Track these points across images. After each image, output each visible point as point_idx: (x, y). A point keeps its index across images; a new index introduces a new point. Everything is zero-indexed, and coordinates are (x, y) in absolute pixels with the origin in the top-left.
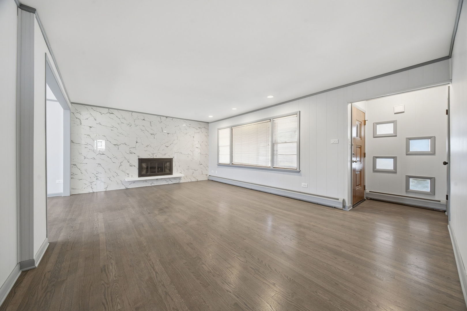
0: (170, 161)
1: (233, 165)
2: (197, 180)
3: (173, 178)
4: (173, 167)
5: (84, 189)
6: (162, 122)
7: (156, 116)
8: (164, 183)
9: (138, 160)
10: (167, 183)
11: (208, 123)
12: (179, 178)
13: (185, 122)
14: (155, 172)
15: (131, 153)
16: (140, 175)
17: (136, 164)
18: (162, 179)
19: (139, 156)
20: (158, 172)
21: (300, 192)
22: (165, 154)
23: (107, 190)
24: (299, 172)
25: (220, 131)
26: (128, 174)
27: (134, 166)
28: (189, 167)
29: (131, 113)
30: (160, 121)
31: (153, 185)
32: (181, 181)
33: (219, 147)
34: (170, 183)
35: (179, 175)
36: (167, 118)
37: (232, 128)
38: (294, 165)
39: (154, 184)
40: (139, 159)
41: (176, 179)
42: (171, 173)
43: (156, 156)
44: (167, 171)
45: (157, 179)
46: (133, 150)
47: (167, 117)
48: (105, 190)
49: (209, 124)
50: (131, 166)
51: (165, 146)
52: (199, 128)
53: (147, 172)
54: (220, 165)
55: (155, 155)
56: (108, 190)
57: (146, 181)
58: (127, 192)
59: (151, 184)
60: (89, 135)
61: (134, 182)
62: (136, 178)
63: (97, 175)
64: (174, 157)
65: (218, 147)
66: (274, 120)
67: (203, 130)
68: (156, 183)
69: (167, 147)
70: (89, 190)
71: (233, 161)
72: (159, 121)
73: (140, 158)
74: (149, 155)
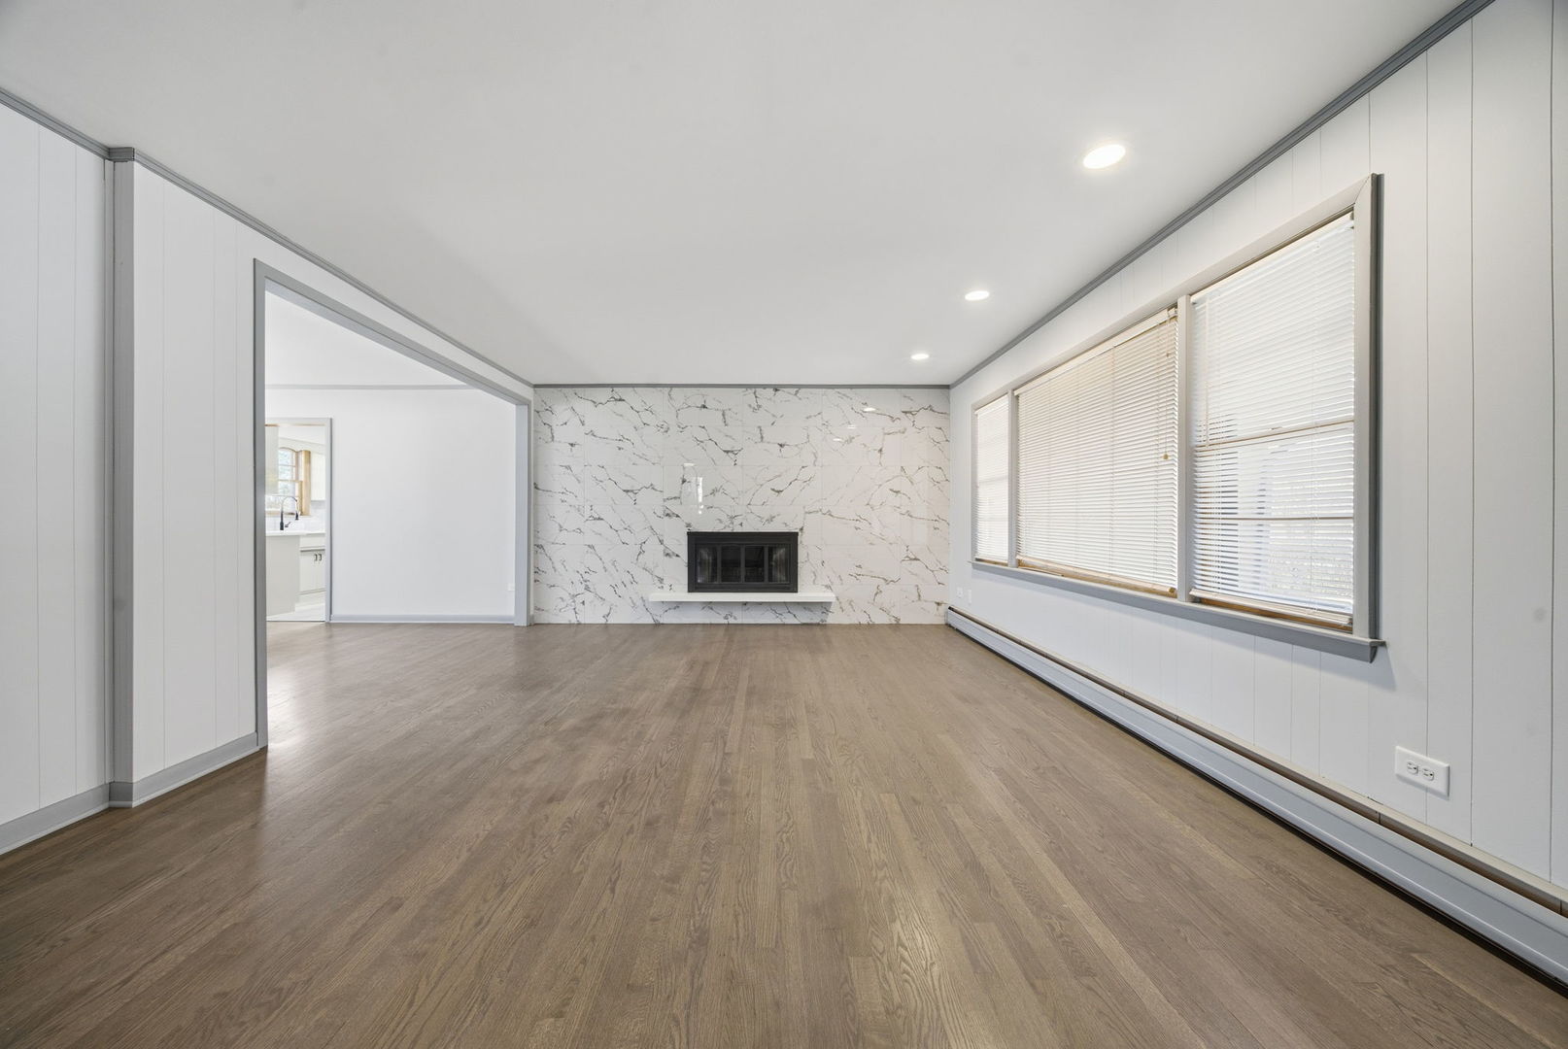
0: (789, 541)
1: (1020, 570)
2: (898, 620)
3: (798, 603)
4: (799, 565)
5: (560, 613)
6: (759, 406)
7: (741, 390)
8: (769, 618)
9: (686, 538)
10: (778, 621)
11: (947, 387)
12: (824, 606)
13: (844, 395)
14: (738, 578)
15: (668, 515)
16: (693, 586)
17: (683, 550)
18: (761, 603)
19: (688, 525)
20: (747, 579)
21: (1380, 820)
22: (771, 519)
23: (609, 622)
24: (1375, 648)
25: (982, 413)
26: (661, 580)
27: (677, 556)
28: (860, 567)
29: (667, 390)
30: (755, 405)
31: (732, 621)
32: (831, 619)
33: (977, 487)
34: (790, 620)
35: (821, 595)
36: (776, 390)
37: (1016, 393)
38: (1341, 600)
39: (735, 618)
40: (690, 534)
41: (810, 610)
42: (791, 586)
43: (741, 524)
44: (780, 576)
45: (745, 604)
46: (674, 507)
47: (776, 388)
48: (603, 621)
49: (952, 391)
50: (668, 554)
51: (773, 490)
52: (906, 412)
53: (713, 577)
54: (980, 564)
55: (737, 522)
56: (613, 622)
57: (710, 605)
58: (656, 634)
59: (726, 618)
60: (568, 467)
61: (678, 605)
62: (682, 594)
63: (586, 576)
64: (801, 529)
65: (975, 487)
66: (1194, 298)
67: (924, 419)
68: (741, 618)
69: (779, 492)
70: (567, 617)
71: (1023, 549)
72: (750, 406)
73: (693, 530)
74: (721, 521)
